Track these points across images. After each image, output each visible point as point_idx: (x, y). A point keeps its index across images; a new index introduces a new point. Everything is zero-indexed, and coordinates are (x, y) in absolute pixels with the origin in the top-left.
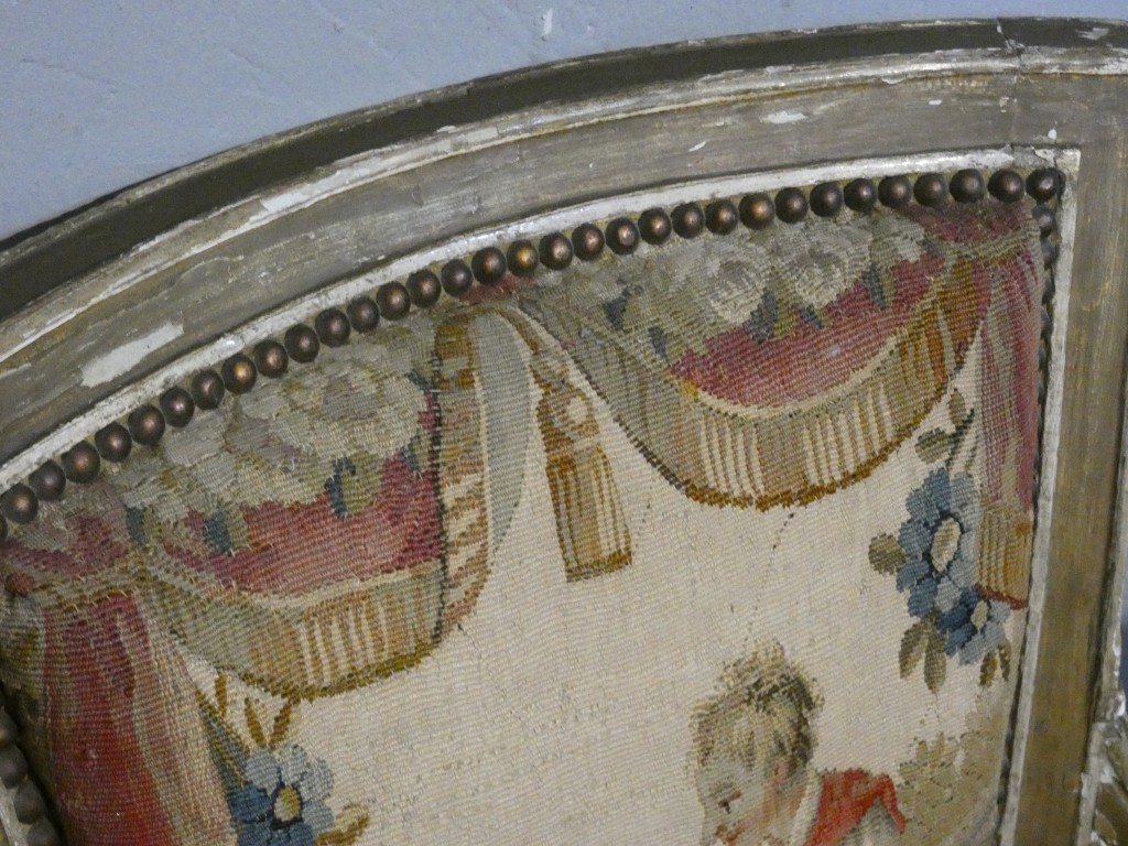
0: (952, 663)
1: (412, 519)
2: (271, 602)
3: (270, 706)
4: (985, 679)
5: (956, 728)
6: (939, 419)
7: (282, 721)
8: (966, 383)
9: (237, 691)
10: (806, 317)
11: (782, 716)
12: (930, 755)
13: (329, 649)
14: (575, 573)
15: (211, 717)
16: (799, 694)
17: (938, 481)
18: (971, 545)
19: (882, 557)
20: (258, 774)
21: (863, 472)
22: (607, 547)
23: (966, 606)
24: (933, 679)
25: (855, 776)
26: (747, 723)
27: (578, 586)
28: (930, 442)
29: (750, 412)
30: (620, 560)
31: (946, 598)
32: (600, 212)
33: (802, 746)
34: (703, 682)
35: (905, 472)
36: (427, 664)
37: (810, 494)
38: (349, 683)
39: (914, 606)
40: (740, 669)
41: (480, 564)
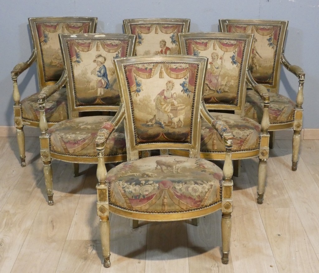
0: (174, 44)
1: (148, 29)
2: (141, 29)
3: (140, 33)
4: (176, 45)
5: (174, 47)
6: (174, 32)
7: (141, 34)
8: (176, 31)
9: (139, 32)
10: (169, 27)
11: (164, 43)
12: (172, 48)
13: (143, 32)
14: (155, 33)
15: (138, 32)
16: (165, 42)
17: (174, 35)
18: (175, 38)
19: (170, 37)
20: (139, 35)
21: (170, 33)
22: (157, 33)
23: (175, 41)
24: (173, 44)
25: (168, 47)
26: (163, 42)
27: (155, 34)
28: (174, 33)
29: (165, 29)
30: (158, 34)
31: (173, 40)
32: (164, 23)
33: (165, 45)
34: (161, 40)
35: (172, 34)
36: (148, 34)
37: (167, 34)
38: (144, 33)
39: (172, 40)
40: (163, 40)
41: (151, 32)
